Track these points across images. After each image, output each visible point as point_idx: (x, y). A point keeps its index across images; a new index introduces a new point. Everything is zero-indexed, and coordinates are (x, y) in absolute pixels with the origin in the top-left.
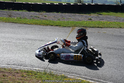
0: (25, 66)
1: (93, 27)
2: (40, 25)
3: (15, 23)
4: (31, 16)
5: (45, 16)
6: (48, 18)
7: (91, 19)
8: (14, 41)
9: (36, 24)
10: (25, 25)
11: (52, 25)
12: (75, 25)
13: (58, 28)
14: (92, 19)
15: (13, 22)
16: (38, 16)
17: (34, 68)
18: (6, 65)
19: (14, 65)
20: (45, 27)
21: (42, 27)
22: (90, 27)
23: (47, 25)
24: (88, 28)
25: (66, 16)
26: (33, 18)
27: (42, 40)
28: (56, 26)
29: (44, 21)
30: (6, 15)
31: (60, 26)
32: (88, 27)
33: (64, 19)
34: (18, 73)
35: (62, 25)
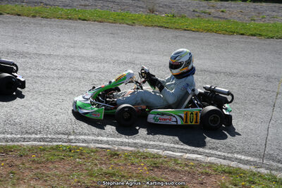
0: (213, 148)
3: (166, 28)
4: (194, 11)
5: (222, 12)
6: (228, 17)
9: (208, 31)
10: (186, 34)
11: (242, 34)
13: (258, 41)
15: (161, 27)
16: (208, 11)
17: (236, 155)
18: (172, 145)
20: (228, 38)
21: (221, 38)
23: (232, 33)
25: (266, 11)
26: (199, 16)
27: (231, 74)
28: (252, 35)
29: (223, 24)
30: (143, 8)
31: (260, 35)
33: (263, 18)
34: (207, 174)
35: (265, 34)
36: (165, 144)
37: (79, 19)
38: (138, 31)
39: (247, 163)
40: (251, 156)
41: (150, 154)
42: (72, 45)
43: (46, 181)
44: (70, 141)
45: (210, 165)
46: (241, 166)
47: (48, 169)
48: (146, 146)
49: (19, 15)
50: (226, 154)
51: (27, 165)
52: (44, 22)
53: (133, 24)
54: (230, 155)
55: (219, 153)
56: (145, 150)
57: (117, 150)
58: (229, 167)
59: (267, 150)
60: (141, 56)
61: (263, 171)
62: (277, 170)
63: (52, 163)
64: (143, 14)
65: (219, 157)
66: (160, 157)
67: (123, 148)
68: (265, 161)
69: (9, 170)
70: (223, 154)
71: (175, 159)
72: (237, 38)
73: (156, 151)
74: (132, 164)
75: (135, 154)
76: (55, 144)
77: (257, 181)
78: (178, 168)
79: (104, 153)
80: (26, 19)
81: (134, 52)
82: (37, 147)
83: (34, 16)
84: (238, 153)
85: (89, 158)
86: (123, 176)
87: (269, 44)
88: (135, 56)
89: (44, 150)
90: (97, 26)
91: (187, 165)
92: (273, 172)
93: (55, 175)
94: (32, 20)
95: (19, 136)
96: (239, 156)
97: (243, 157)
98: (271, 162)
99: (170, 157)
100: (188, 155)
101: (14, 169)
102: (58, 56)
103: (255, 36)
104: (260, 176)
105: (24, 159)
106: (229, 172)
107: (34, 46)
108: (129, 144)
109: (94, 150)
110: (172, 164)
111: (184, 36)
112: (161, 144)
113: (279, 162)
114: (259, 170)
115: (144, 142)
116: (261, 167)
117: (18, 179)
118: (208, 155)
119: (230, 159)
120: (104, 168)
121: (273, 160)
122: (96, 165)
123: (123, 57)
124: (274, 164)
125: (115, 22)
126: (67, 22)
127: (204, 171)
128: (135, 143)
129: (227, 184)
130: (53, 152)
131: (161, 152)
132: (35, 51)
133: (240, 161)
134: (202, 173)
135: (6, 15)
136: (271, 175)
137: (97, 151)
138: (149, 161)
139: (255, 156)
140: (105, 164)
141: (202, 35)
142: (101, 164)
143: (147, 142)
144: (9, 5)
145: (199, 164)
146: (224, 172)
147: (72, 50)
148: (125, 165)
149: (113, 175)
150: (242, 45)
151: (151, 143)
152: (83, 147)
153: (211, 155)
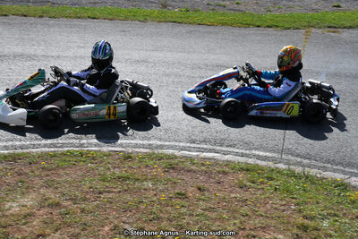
0: (231, 146)
1: (350, 27)
2: (232, 25)
4: (208, 4)
5: (237, 3)
6: (244, 9)
7: (339, 7)
8: (188, 73)
9: (223, 24)
10: (201, 28)
11: (258, 26)
12: (309, 22)
13: (275, 32)
14: (341, 4)
15: (174, 22)
16: (222, 3)
17: (254, 152)
18: (188, 145)
19: (204, 141)
20: (243, 31)
21: (236, 31)
22: (345, 27)
23: (248, 25)
24: (340, 30)
25: (283, 0)
26: (213, 9)
28: (268, 27)
29: (239, 16)
30: (155, 3)
31: (277, 26)
32: (340, 28)
33: (279, 8)
34: (225, 173)
35: (281, 25)
36: (182, 144)
37: (89, 17)
38: (150, 28)
39: (266, 158)
40: (270, 151)
41: (166, 155)
42: (82, 45)
43: (57, 188)
44: (82, 145)
45: (228, 163)
46: (259, 162)
47: (59, 175)
48: (161, 147)
49: (25, 16)
50: (244, 151)
51: (37, 173)
52: (52, 22)
53: (145, 21)
54: (247, 152)
55: (237, 150)
56: (161, 151)
57: (131, 153)
58: (247, 163)
59: (285, 144)
60: (154, 53)
61: (281, 166)
62: (295, 164)
63: (64, 169)
64: (155, 10)
65: (237, 154)
66: (176, 157)
67: (137, 150)
68: (283, 156)
69: (18, 178)
70: (241, 151)
71: (191, 159)
72: (253, 30)
73: (171, 151)
74: (147, 166)
75: (150, 156)
76: (66, 149)
77: (275, 177)
78: (194, 168)
79: (117, 157)
80: (33, 20)
81: (146, 50)
82: (47, 153)
83: (41, 17)
84: (256, 149)
85: (101, 162)
86: (137, 180)
87: (286, 35)
88: (148, 53)
89: (54, 155)
90: (107, 24)
91: (203, 165)
92: (291, 167)
93: (66, 182)
94: (39, 20)
95: (28, 143)
96: (257, 153)
97: (261, 153)
98: (290, 156)
99: (186, 157)
100: (204, 154)
101: (22, 178)
102: (67, 57)
103: (271, 27)
104: (278, 172)
105: (33, 167)
106: (247, 169)
107: (41, 48)
108: (143, 146)
109: (107, 154)
110: (188, 164)
111: (198, 31)
112: (177, 144)
113: (297, 156)
114: (277, 165)
115: (159, 143)
116: (280, 162)
117: (28, 188)
118: (225, 153)
119: (247, 156)
120: (117, 171)
121: (292, 155)
122: (109, 169)
123: (136, 55)
124: (293, 158)
125: (126, 19)
126: (76, 22)
127: (221, 169)
128: (150, 145)
129: (245, 182)
130: (64, 158)
131: (176, 153)
132: (43, 53)
133: (258, 157)
134: (219, 172)
135: (11, 17)
136: (289, 170)
137: (110, 155)
138: (163, 163)
139: (274, 151)
140: (119, 167)
141: (216, 29)
142: (114, 168)
143: (162, 143)
144: (14, 6)
145: (216, 162)
146: (242, 169)
147: (82, 50)
148: (139, 167)
149: (128, 178)
150: (259, 38)
151: (167, 143)
152: (95, 151)
153: (229, 153)
